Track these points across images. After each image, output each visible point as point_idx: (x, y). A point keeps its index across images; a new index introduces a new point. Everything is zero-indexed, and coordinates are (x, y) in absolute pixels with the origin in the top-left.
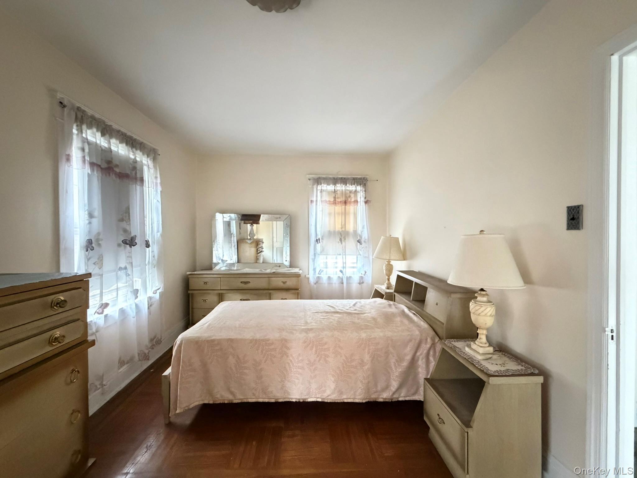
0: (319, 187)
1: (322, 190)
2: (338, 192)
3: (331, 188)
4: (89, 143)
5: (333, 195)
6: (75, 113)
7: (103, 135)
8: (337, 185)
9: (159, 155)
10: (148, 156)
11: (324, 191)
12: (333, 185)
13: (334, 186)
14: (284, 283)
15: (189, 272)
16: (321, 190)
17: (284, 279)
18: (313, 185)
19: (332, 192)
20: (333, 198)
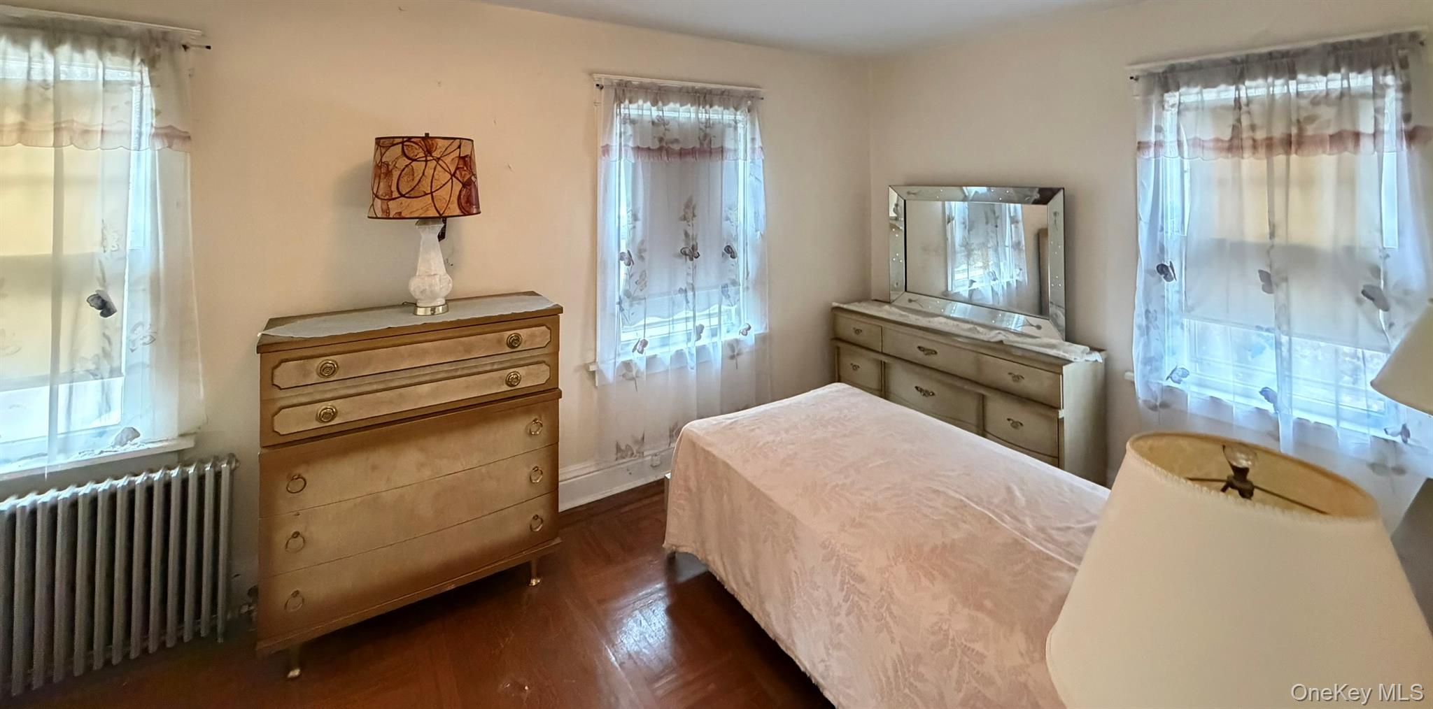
0: (1172, 98)
1: (1182, 107)
2: (1255, 108)
3: (1225, 93)
4: (633, 122)
5: (1231, 120)
6: (614, 91)
7: (654, 103)
8: (1247, 83)
9: (763, 99)
10: (736, 109)
11: (1187, 108)
12: (1232, 84)
13: (1233, 88)
14: (1017, 378)
15: (836, 302)
16: (1180, 103)
17: (1018, 369)
18: (1148, 92)
19: (1225, 108)
20: (1230, 129)
